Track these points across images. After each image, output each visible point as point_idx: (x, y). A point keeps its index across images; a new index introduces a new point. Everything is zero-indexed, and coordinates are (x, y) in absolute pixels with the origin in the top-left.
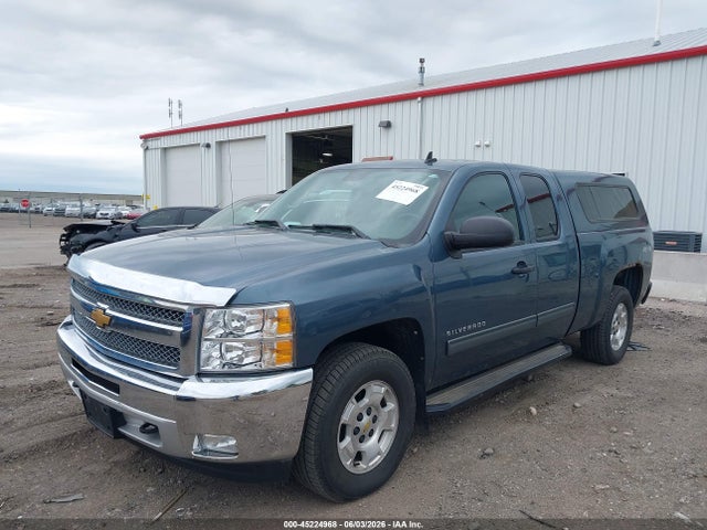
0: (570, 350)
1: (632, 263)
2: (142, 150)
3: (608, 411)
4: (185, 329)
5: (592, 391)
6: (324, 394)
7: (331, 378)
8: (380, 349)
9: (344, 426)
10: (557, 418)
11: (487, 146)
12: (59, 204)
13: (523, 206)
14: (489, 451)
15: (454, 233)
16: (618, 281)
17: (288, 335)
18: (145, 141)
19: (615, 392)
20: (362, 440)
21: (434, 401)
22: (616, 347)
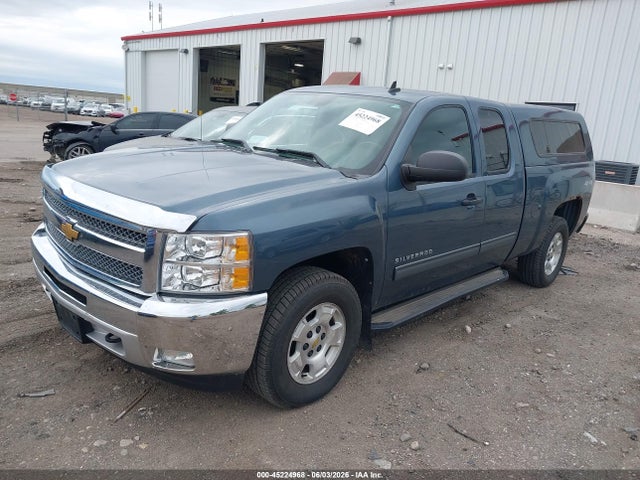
0: (508, 275)
1: (573, 196)
2: (123, 52)
3: (535, 332)
4: (147, 251)
5: (524, 312)
6: (278, 316)
7: (284, 300)
8: (332, 274)
9: (294, 343)
10: (489, 338)
11: (450, 69)
12: (46, 98)
13: (477, 136)
14: (425, 365)
15: (411, 166)
16: (558, 212)
17: (245, 262)
18: (126, 43)
19: (543, 314)
20: (310, 354)
21: (378, 319)
22: (548, 272)
